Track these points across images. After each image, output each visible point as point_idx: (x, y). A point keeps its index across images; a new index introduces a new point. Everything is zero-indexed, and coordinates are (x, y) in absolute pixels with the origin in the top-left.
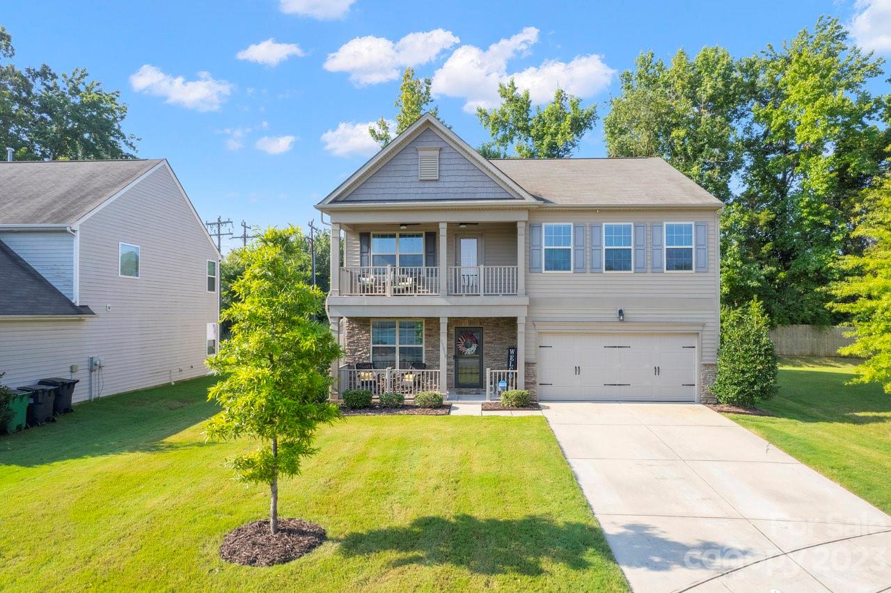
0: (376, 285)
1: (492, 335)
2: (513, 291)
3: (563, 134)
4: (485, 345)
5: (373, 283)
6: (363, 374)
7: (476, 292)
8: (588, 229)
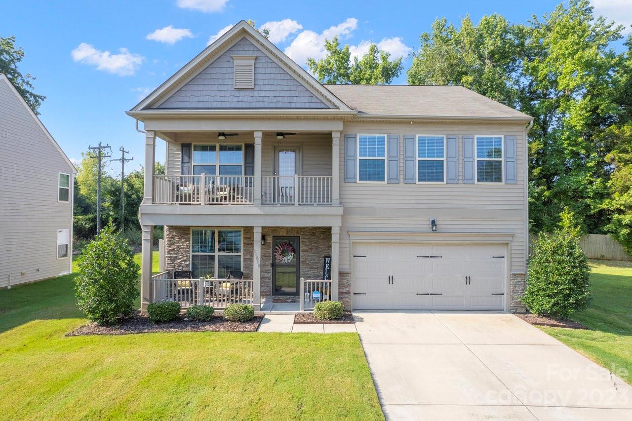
0: (194, 194)
1: (308, 243)
2: (328, 201)
3: (376, 79)
4: (301, 254)
5: (191, 192)
6: (179, 282)
7: (291, 201)
8: (402, 140)
